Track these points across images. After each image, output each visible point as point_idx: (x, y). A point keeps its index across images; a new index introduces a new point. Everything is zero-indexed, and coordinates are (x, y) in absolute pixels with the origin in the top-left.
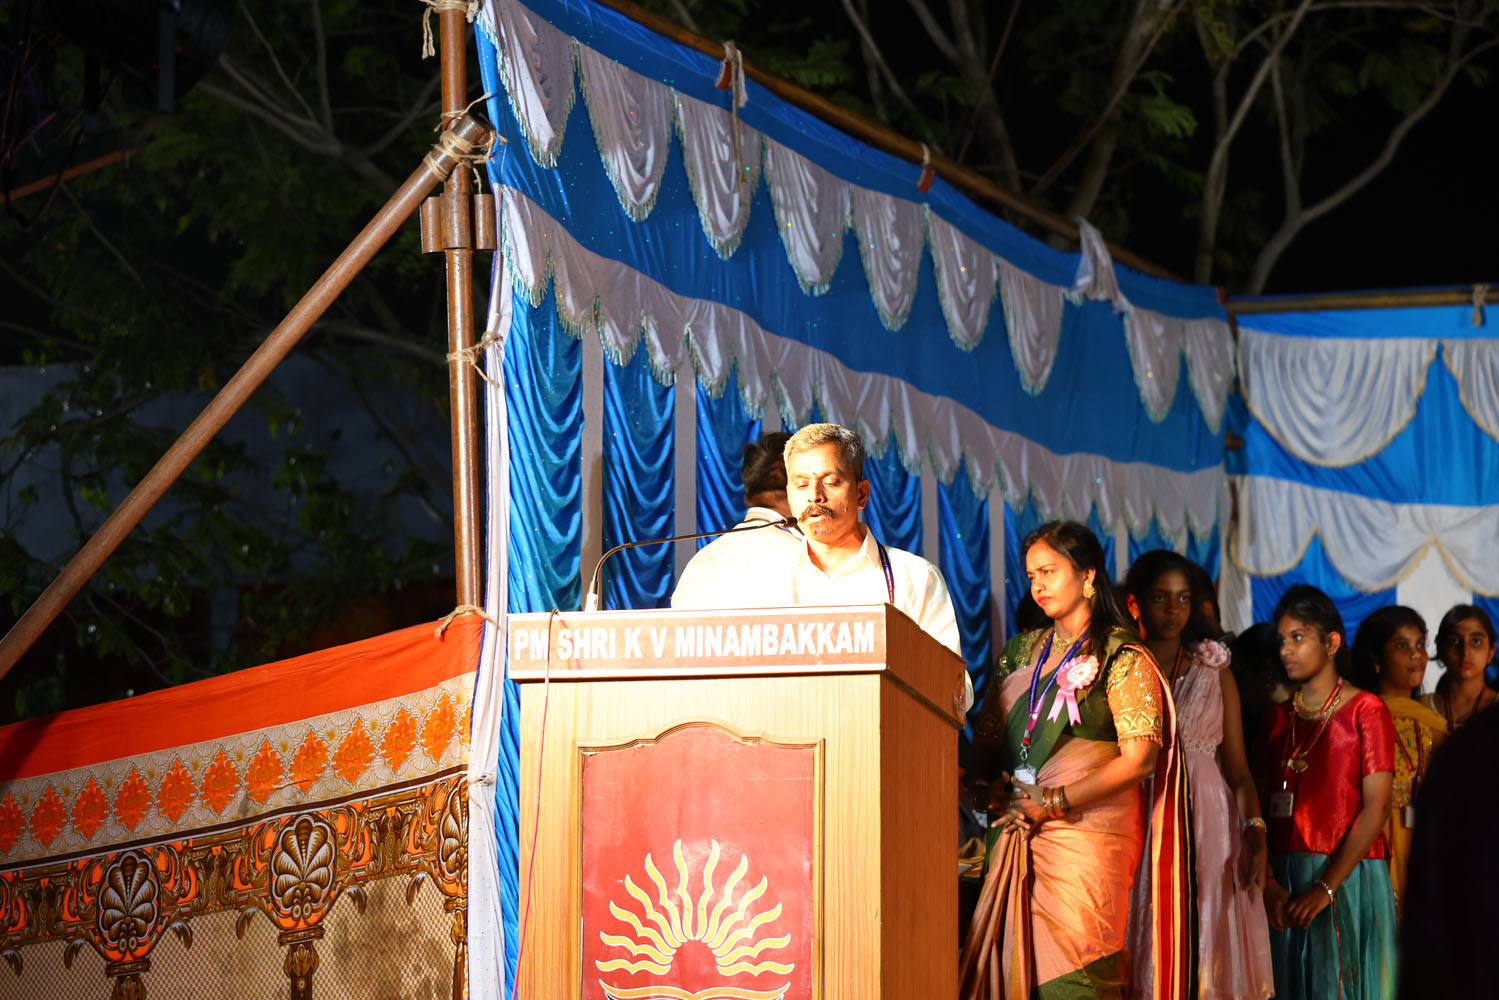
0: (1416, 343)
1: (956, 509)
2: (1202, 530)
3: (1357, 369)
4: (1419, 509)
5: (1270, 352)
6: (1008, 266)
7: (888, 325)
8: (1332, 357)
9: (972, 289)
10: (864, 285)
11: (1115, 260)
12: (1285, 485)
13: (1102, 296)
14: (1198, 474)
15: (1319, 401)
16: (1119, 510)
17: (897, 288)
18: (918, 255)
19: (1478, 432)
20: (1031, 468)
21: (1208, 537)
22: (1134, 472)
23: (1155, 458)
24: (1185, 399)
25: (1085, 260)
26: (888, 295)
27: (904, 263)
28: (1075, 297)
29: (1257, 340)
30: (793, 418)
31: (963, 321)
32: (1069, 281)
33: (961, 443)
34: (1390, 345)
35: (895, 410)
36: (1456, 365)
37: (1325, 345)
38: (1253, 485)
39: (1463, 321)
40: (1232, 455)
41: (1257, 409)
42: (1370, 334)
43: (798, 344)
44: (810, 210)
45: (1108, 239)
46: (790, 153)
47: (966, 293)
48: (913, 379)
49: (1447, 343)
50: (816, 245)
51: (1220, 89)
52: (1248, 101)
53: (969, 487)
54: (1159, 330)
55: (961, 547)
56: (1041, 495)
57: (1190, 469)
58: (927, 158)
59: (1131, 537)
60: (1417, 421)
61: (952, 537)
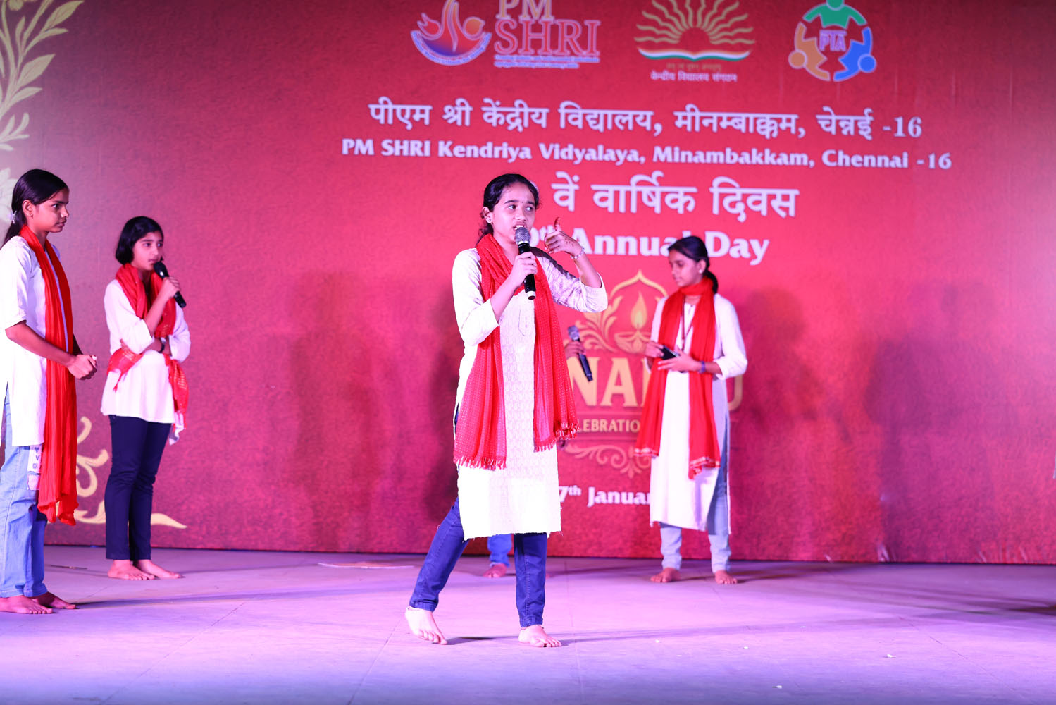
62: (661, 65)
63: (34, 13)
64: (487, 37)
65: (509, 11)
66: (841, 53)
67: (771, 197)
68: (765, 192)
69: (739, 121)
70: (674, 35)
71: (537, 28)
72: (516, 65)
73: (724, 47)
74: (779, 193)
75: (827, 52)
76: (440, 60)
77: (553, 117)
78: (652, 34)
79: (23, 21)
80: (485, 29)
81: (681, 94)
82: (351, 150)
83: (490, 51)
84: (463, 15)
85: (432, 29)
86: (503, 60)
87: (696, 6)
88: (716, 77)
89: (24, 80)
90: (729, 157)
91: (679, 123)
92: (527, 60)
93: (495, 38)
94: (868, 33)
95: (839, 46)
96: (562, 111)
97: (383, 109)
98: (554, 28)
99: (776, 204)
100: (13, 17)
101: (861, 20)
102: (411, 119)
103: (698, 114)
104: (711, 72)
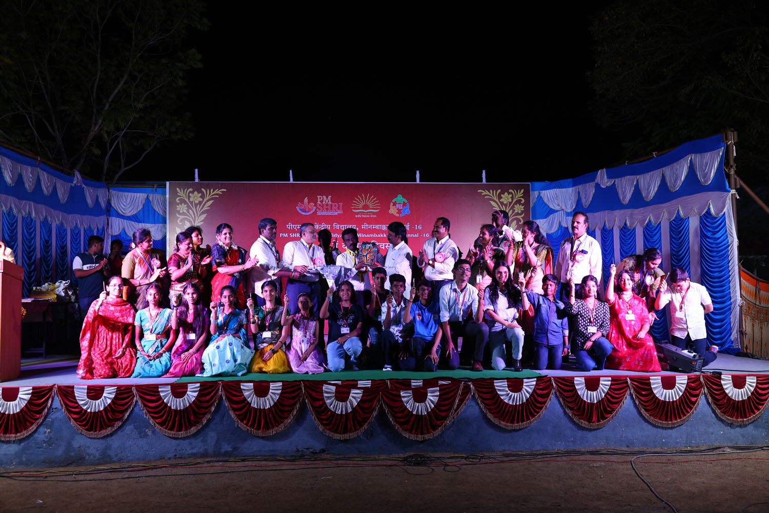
0: (143, 194)
1: (44, 226)
2: (100, 227)
3: (132, 198)
4: (143, 224)
5: (115, 194)
6: (58, 179)
7: (29, 191)
8: (128, 196)
9: (49, 184)
10: (23, 183)
11: (82, 177)
12: (118, 219)
13: (79, 185)
14: (100, 217)
15: (125, 204)
16: (82, 224)
17: (31, 184)
18: (36, 178)
19: (155, 210)
20: (62, 217)
21: (101, 229)
22: (85, 217)
23: (90, 215)
24: (97, 203)
25: (76, 178)
26: (29, 185)
27: (33, 180)
28: (73, 185)
29: (113, 192)
30: (5, 210)
31: (47, 190)
32: (72, 182)
33: (46, 213)
34: (138, 194)
35: (30, 207)
36: (151, 199)
37: (127, 193)
38: (112, 218)
39: (152, 191)
40: (108, 213)
41: (113, 205)
42: (135, 192)
43: (7, 196)
44: (10, 169)
45: (81, 174)
46: (6, 158)
47: (47, 185)
48: (35, 201)
49: (149, 194)
50: (11, 176)
51: (108, 145)
52: (113, 148)
53: (47, 221)
54: (92, 191)
55: (45, 233)
56: (64, 223)
57: (98, 216)
58: (39, 159)
59: (84, 228)
60: (143, 208)
61: (43, 232)
62: (358, 213)
63: (202, 203)
64: (315, 208)
65: (320, 201)
66: (402, 210)
67: (385, 245)
68: (384, 244)
69: (377, 227)
70: (361, 206)
71: (327, 205)
72: (322, 214)
73: (373, 209)
74: (387, 244)
75: (398, 209)
76: (304, 214)
77: (332, 227)
78: (355, 206)
79: (198, 206)
80: (314, 206)
81: (363, 220)
82: (282, 236)
83: (316, 211)
84: (309, 203)
85: (301, 206)
86: (319, 213)
87: (366, 199)
88: (371, 216)
89: (199, 221)
90: (375, 236)
91: (363, 228)
92: (325, 213)
93: (317, 208)
94: (408, 204)
95: (402, 208)
96: (334, 225)
97: (290, 226)
98: (331, 205)
99: (387, 247)
100: (196, 205)
101: (406, 201)
102: (297, 228)
103: (367, 225)
104: (370, 215)
